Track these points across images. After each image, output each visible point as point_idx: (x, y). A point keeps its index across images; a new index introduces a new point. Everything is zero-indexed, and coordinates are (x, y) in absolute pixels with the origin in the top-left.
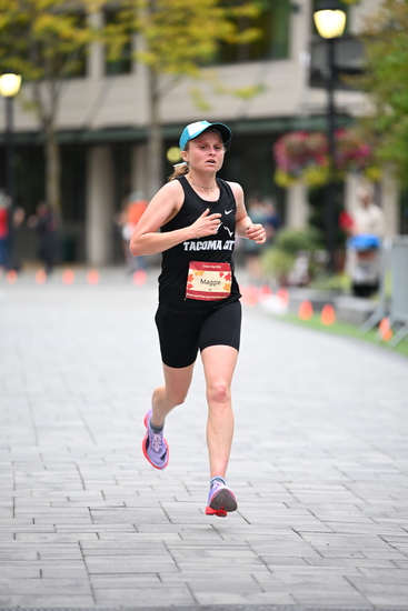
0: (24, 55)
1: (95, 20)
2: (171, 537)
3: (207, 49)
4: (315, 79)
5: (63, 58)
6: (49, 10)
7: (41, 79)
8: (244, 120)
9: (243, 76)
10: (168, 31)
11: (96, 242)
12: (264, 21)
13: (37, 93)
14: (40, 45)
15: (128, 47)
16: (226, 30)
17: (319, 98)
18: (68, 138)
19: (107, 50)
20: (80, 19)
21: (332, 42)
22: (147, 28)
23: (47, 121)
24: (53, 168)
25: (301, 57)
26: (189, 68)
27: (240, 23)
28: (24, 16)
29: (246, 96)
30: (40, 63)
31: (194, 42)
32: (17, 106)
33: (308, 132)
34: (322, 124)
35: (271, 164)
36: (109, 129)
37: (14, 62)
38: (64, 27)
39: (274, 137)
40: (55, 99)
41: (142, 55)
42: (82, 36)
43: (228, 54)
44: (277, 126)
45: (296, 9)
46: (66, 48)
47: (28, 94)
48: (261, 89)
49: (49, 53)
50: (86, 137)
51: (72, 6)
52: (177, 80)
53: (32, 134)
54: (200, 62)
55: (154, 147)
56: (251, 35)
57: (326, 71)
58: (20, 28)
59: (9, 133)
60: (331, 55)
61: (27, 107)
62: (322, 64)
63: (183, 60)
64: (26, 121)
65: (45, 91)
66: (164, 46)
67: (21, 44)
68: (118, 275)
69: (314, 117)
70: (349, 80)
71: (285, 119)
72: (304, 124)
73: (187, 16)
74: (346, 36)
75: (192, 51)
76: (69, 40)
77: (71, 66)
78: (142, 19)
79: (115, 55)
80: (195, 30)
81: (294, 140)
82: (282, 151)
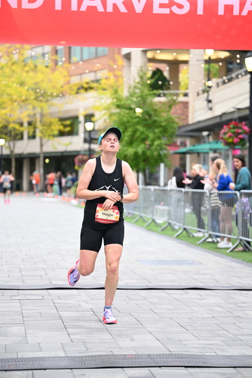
0: (6, 134)
1: (26, 125)
2: (45, 266)
3: (56, 132)
4: (85, 141)
5: (17, 135)
6: (14, 122)
7: (11, 140)
8: (66, 152)
9: (66, 139)
10: (45, 128)
11: (25, 185)
12: (71, 125)
13: (9, 144)
14: (10, 132)
15: (34, 132)
16: (61, 128)
17: (86, 146)
18: (18, 156)
19: (29, 133)
20: (21, 124)
21: (90, 131)
22: (39, 127)
23: (12, 152)
24: (13, 164)
25: (82, 135)
26: (51, 138)
27: (65, 126)
28: (6, 124)
29: (67, 145)
30: (10, 136)
31: (52, 130)
32: (4, 148)
33: (84, 155)
34: (87, 153)
35: (74, 164)
36: (29, 154)
37: (3, 136)
38: (17, 127)
39: (74, 156)
40: (14, 145)
41: (38, 134)
42: (21, 129)
43: (62, 134)
44: (75, 153)
45: (80, 122)
46: (17, 132)
47: (7, 144)
48: (71, 143)
49: (13, 133)
50: (22, 156)
51: (19, 121)
52: (48, 140)
53: (8, 155)
54: (54, 136)
55: (42, 159)
56: (68, 129)
57: (88, 139)
58: (5, 127)
59: (2, 155)
60: (90, 135)
61: (6, 148)
62: (87, 136)
63: (49, 135)
64: (6, 152)
65: (11, 144)
66: (44, 132)
67: (5, 131)
68: (31, 194)
69: (85, 151)
70: (95, 141)
71: (78, 152)
72: (83, 153)
73: (50, 124)
74: (94, 130)
75: (52, 133)
76: (18, 130)
77: (19, 137)
78: (38, 124)
79: (31, 134)
80: (53, 127)
81: (80, 157)
82: (76, 160)
